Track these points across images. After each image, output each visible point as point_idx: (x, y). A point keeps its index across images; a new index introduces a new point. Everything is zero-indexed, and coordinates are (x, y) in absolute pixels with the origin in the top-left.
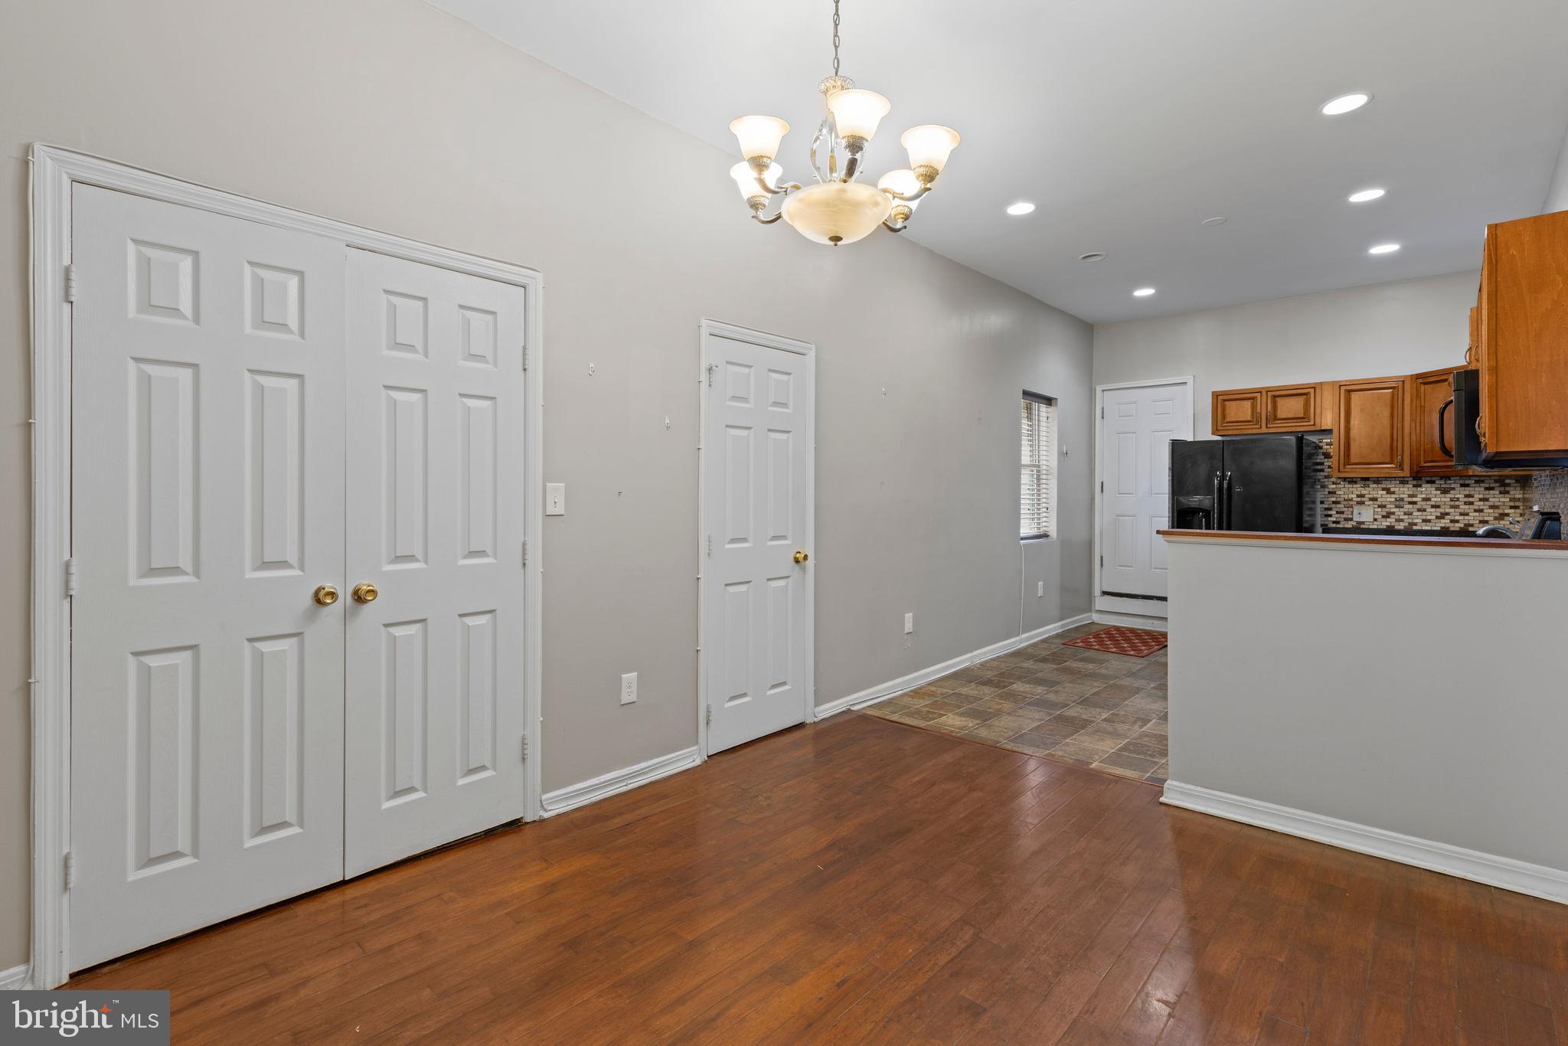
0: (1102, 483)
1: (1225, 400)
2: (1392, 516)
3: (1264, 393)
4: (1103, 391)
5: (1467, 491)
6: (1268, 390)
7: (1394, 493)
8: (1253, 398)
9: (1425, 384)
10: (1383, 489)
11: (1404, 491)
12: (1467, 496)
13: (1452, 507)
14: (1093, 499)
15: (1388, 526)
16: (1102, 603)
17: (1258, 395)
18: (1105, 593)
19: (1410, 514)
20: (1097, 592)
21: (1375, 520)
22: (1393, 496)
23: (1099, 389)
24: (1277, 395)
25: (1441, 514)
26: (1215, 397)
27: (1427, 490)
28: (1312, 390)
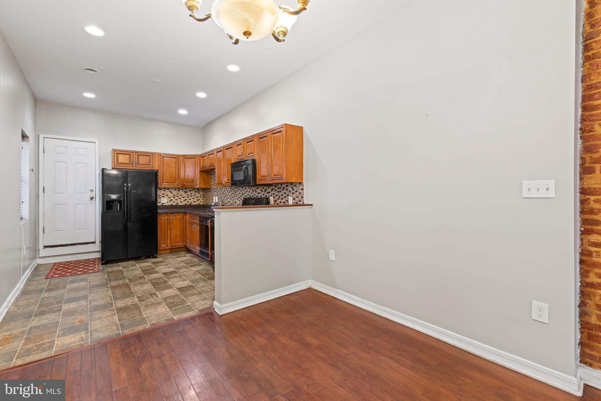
0: (44, 187)
1: (118, 153)
2: (172, 201)
3: (134, 153)
4: (44, 138)
5: (191, 192)
6: (136, 152)
7: (172, 193)
8: (130, 154)
9: (185, 158)
10: (170, 192)
11: (175, 192)
12: (191, 194)
13: (174, 198)
14: (38, 196)
15: (171, 204)
16: (43, 252)
17: (132, 153)
18: (45, 247)
19: (176, 200)
20: (41, 247)
21: (167, 202)
22: (172, 194)
23: (41, 136)
24: (140, 154)
25: (185, 199)
26: (113, 152)
27: (182, 192)
28: (152, 155)
